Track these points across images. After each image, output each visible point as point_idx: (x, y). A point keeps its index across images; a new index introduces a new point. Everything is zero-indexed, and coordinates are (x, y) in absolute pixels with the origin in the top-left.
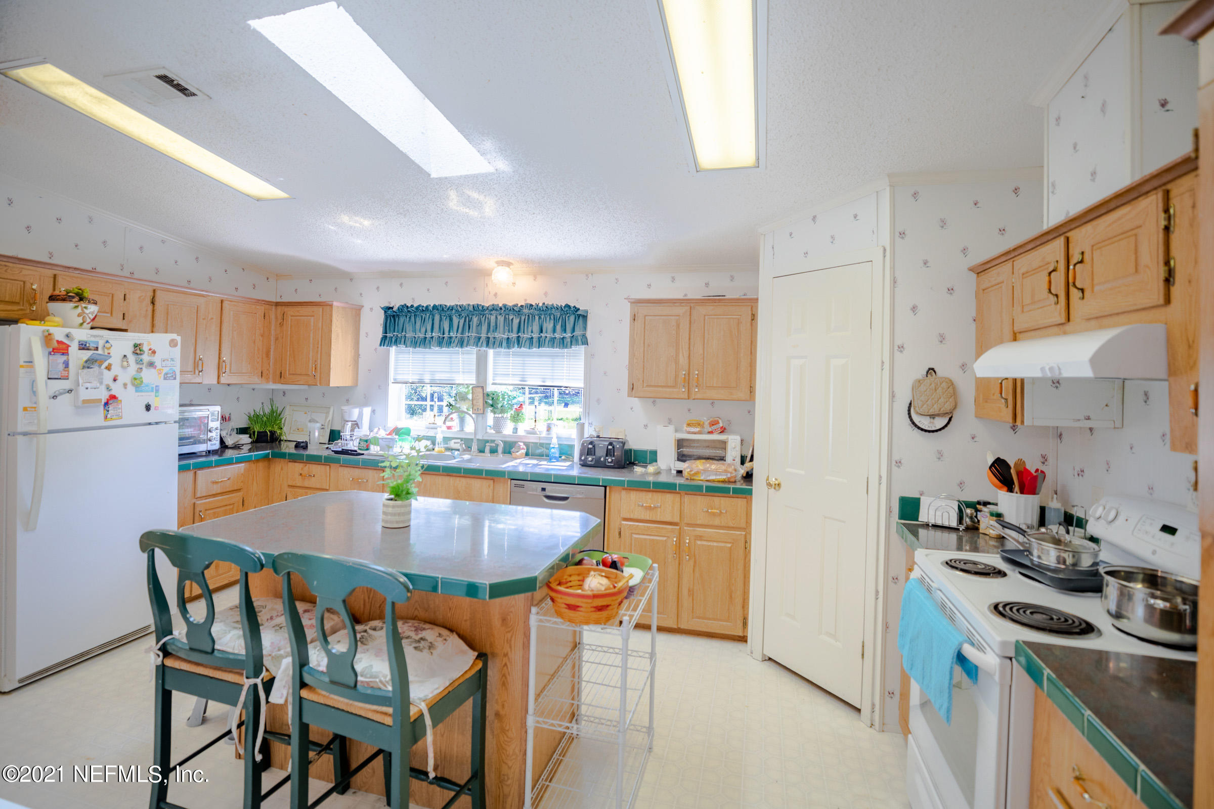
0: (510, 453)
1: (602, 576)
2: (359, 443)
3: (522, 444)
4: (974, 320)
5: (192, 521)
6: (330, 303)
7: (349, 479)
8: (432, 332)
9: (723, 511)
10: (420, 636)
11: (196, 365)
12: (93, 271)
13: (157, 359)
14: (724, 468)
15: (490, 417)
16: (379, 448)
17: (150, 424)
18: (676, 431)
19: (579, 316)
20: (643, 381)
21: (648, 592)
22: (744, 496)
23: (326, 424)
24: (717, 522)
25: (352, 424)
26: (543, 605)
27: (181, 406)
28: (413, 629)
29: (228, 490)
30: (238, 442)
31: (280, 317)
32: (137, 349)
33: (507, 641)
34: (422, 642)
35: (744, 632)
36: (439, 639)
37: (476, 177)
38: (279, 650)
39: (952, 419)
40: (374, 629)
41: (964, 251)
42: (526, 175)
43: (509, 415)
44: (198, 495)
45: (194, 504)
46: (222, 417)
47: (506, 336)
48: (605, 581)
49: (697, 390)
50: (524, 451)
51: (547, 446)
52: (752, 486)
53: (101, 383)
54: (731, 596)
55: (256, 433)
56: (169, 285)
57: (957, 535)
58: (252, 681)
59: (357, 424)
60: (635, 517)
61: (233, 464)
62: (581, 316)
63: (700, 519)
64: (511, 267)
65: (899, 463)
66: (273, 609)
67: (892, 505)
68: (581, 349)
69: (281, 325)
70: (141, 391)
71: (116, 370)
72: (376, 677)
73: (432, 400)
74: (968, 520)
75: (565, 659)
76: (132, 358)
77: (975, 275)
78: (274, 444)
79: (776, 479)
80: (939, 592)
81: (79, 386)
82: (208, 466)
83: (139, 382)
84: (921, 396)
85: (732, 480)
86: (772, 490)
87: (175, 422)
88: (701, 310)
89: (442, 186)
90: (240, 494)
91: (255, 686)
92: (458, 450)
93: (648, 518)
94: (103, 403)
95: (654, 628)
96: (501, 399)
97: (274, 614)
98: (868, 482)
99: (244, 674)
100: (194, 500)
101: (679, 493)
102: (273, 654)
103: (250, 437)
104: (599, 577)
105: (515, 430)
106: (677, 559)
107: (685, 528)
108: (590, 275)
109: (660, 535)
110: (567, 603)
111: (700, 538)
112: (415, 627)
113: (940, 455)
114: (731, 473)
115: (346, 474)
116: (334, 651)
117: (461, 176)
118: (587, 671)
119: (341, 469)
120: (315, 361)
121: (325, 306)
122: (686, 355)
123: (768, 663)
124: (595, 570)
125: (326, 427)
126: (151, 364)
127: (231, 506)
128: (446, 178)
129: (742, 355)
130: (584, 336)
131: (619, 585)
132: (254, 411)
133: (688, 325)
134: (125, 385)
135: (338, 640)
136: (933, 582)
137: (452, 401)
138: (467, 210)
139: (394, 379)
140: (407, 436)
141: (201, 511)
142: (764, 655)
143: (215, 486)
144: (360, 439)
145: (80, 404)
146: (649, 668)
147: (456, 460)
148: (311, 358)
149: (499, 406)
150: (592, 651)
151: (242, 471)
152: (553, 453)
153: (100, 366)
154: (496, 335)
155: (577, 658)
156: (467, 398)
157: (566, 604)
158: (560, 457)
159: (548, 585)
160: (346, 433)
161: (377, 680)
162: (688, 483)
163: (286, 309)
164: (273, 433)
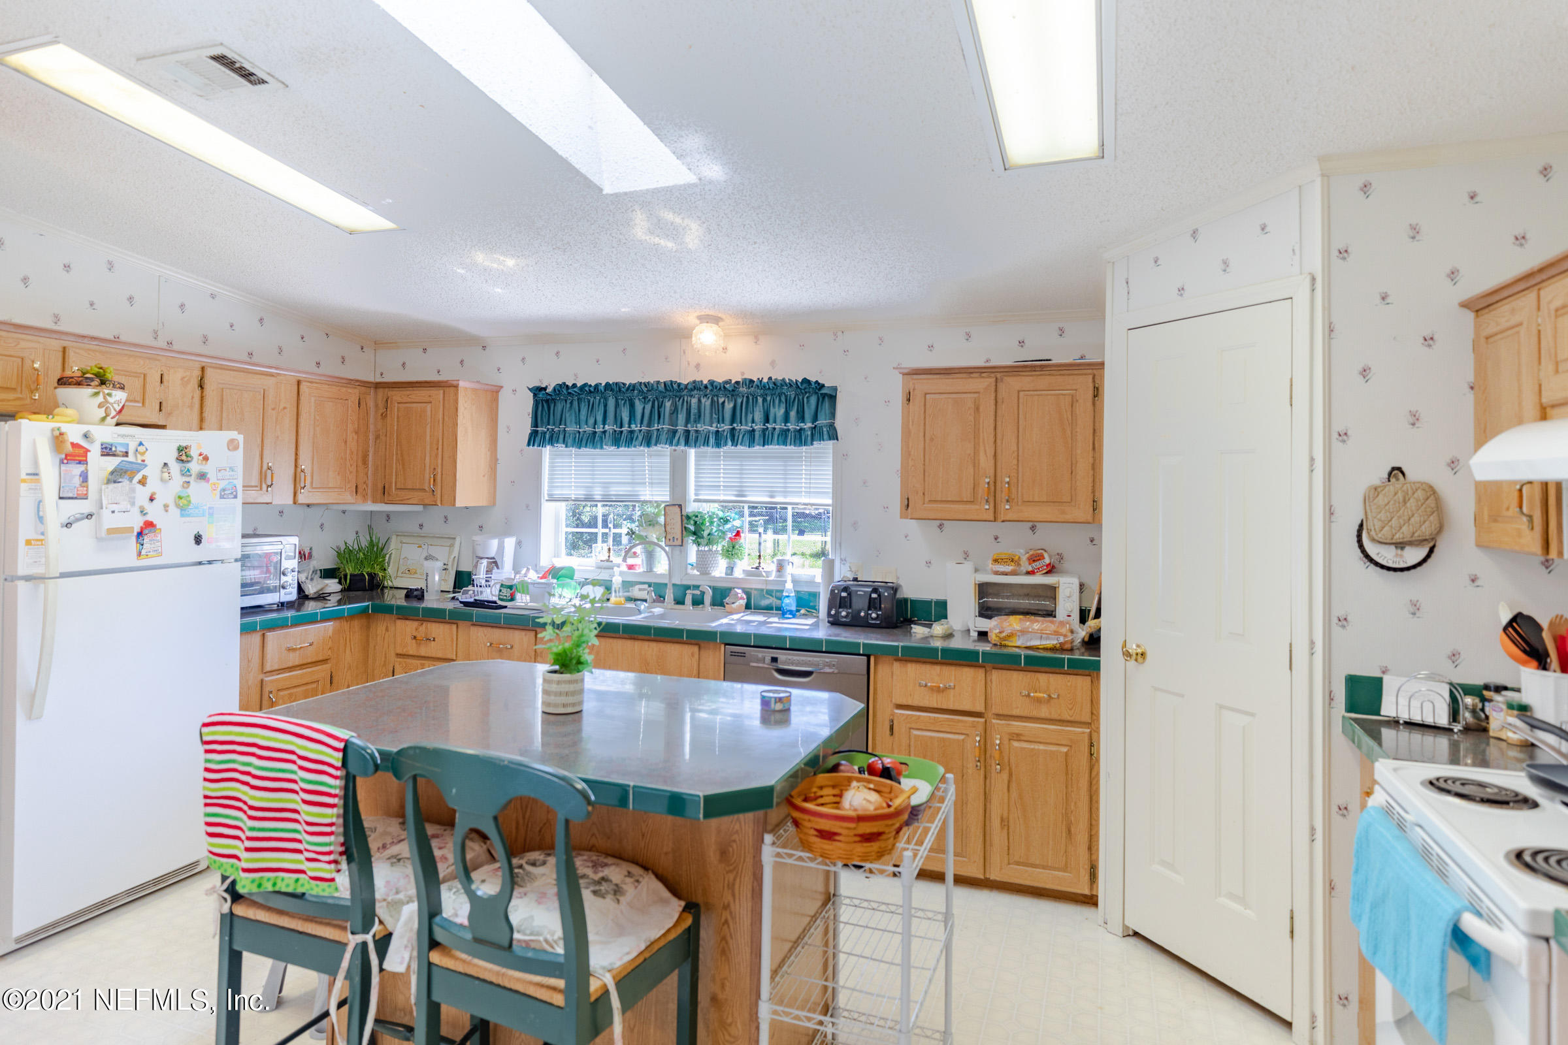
0: (722, 605)
1: (870, 789)
2: (500, 591)
3: (739, 591)
4: (1472, 388)
5: (258, 707)
6: (455, 383)
7: (485, 645)
8: (604, 424)
9: (1053, 696)
10: (600, 875)
11: (262, 477)
12: (116, 341)
13: (209, 468)
14: (1053, 627)
15: (692, 552)
16: (528, 598)
17: (200, 563)
18: (976, 570)
19: (824, 395)
20: (924, 494)
21: (940, 816)
22: (1087, 672)
23: (450, 564)
24: (1044, 712)
25: (488, 562)
26: (781, 831)
27: (244, 536)
28: (590, 864)
29: (309, 661)
30: (322, 589)
31: (381, 404)
32: (183, 453)
33: (728, 885)
34: (603, 883)
35: (1091, 889)
36: (628, 880)
37: (669, 190)
38: (397, 893)
39: (1436, 550)
40: (534, 864)
41: (1453, 275)
42: (743, 185)
43: (720, 548)
44: (268, 668)
45: (262, 681)
46: (300, 553)
47: (713, 429)
48: (874, 797)
49: (1007, 507)
50: (743, 602)
51: (779, 594)
52: (1099, 657)
53: (133, 504)
54: (1069, 831)
55: (349, 577)
56: (224, 359)
57: (1450, 740)
58: (360, 938)
59: (496, 563)
60: (916, 703)
61: (316, 622)
62: (826, 397)
63: (1017, 708)
64: (720, 324)
65: (1343, 621)
66: (385, 833)
67: (1332, 689)
68: (826, 447)
69: (384, 416)
70: (188, 516)
71: (153, 485)
72: (538, 934)
73: (605, 525)
74: (1468, 715)
75: (814, 918)
76: (175, 467)
77: (1471, 315)
78: (374, 593)
79: (1138, 646)
80: (1418, 829)
81: (102, 508)
82: (282, 625)
83: (185, 502)
84: (1380, 513)
85: (1068, 646)
86: (1131, 663)
87: (236, 560)
88: (1014, 383)
89: (619, 206)
90: (327, 667)
91: (364, 945)
92: (645, 601)
93: (935, 705)
94: (135, 534)
95: (950, 878)
96: (708, 524)
97: (388, 840)
98: (1291, 651)
99: (349, 927)
100: (261, 676)
101: (984, 667)
102: (390, 899)
103: (340, 583)
104: (866, 791)
105: (730, 569)
106: (983, 769)
107: (994, 721)
108: (840, 333)
109: (954, 731)
110: (818, 827)
111: (1018, 737)
112: (592, 861)
113: (1415, 608)
114: (1065, 636)
115: (481, 636)
116: (479, 893)
117: (647, 190)
118: (847, 938)
119: (474, 630)
120: (435, 469)
121: (448, 387)
122: (990, 452)
123: (1133, 941)
124: (858, 780)
125: (449, 567)
126: (202, 476)
127: (314, 686)
128: (626, 194)
129: (1079, 452)
130: (832, 427)
131: (897, 803)
132: (346, 543)
133: (994, 407)
134: (166, 507)
135: (483, 878)
136: (1406, 812)
137: (634, 526)
138: (657, 240)
139: (549, 495)
140: (569, 580)
141: (271, 692)
142: (1126, 927)
143: (292, 655)
144: (502, 585)
145: (103, 534)
146: (942, 937)
147: (643, 615)
148: (427, 465)
149: (705, 534)
150: (854, 908)
151: (330, 633)
152: (787, 605)
153: (131, 479)
154: (700, 427)
155: (832, 917)
156: (657, 523)
157: (816, 830)
158: (798, 611)
159: (789, 802)
160: (480, 576)
161: (541, 939)
162: (995, 650)
163: (390, 393)
164: (372, 576)
